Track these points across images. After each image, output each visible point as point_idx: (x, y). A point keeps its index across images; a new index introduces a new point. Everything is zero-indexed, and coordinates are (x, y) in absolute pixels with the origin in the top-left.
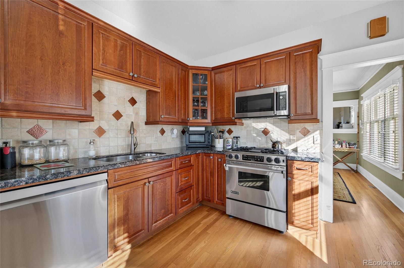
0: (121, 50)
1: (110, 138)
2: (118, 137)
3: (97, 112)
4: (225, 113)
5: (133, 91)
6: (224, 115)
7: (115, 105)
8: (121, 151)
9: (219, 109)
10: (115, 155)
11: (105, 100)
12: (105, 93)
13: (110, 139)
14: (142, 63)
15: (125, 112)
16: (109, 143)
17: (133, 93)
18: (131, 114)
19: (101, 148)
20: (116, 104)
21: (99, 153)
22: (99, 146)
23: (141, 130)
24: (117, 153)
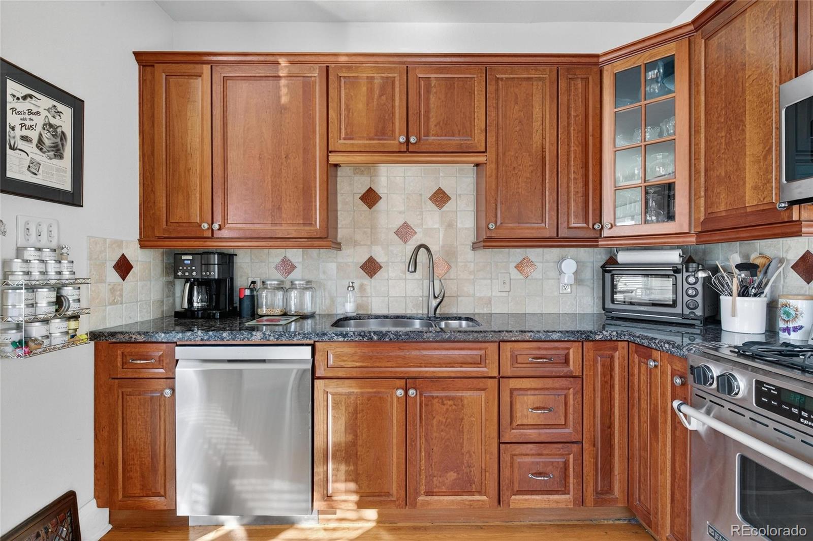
0: (380, 96)
1: (391, 279)
2: (405, 279)
3: (366, 230)
4: (748, 186)
5: (441, 174)
6: (744, 196)
7: (400, 213)
8: (413, 309)
9: (723, 174)
10: (392, 316)
11: (381, 205)
12: (381, 190)
13: (390, 281)
14: (432, 106)
15: (422, 224)
16: (388, 291)
17: (441, 178)
18: (436, 226)
19: (373, 298)
20: (402, 209)
21: (370, 307)
22: (369, 295)
23: (460, 264)
24: (404, 312)
